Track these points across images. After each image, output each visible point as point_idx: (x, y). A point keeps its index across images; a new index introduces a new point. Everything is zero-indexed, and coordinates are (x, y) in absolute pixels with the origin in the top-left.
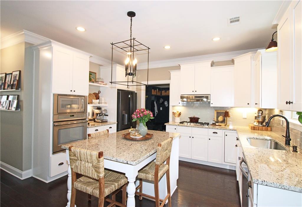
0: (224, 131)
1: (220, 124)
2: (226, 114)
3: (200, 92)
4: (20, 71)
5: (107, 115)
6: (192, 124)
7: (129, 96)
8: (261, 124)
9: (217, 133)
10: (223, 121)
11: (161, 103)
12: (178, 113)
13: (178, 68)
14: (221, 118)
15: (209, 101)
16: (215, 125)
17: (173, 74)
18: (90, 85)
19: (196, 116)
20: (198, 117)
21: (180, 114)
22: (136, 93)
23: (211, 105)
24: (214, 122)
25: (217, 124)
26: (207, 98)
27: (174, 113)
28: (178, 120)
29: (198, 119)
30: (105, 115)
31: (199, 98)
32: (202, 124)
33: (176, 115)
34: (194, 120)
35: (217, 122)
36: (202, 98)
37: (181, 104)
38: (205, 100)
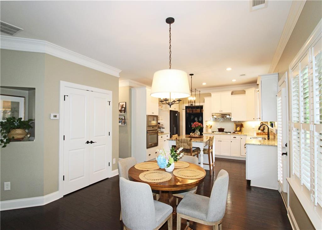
0: (240, 136)
1: (238, 133)
2: (242, 126)
3: (224, 112)
4: (126, 102)
5: (164, 128)
6: (220, 133)
7: (176, 115)
8: (263, 131)
9: (236, 137)
10: (240, 131)
11: (192, 119)
12: (210, 126)
13: (209, 95)
14: (238, 129)
15: (230, 117)
16: (235, 133)
17: (207, 99)
18: (159, 109)
19: (222, 128)
20: (224, 128)
21: (211, 127)
22: (179, 112)
23: (232, 119)
24: (234, 131)
25: (236, 132)
26: (229, 115)
27: (207, 126)
28: (210, 131)
29: (224, 129)
30: (162, 128)
31: (223, 116)
32: (226, 132)
33: (208, 128)
34: (221, 130)
35: (236, 131)
36: (226, 116)
37: (212, 120)
38: (228, 116)
